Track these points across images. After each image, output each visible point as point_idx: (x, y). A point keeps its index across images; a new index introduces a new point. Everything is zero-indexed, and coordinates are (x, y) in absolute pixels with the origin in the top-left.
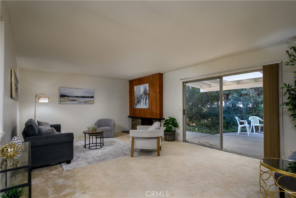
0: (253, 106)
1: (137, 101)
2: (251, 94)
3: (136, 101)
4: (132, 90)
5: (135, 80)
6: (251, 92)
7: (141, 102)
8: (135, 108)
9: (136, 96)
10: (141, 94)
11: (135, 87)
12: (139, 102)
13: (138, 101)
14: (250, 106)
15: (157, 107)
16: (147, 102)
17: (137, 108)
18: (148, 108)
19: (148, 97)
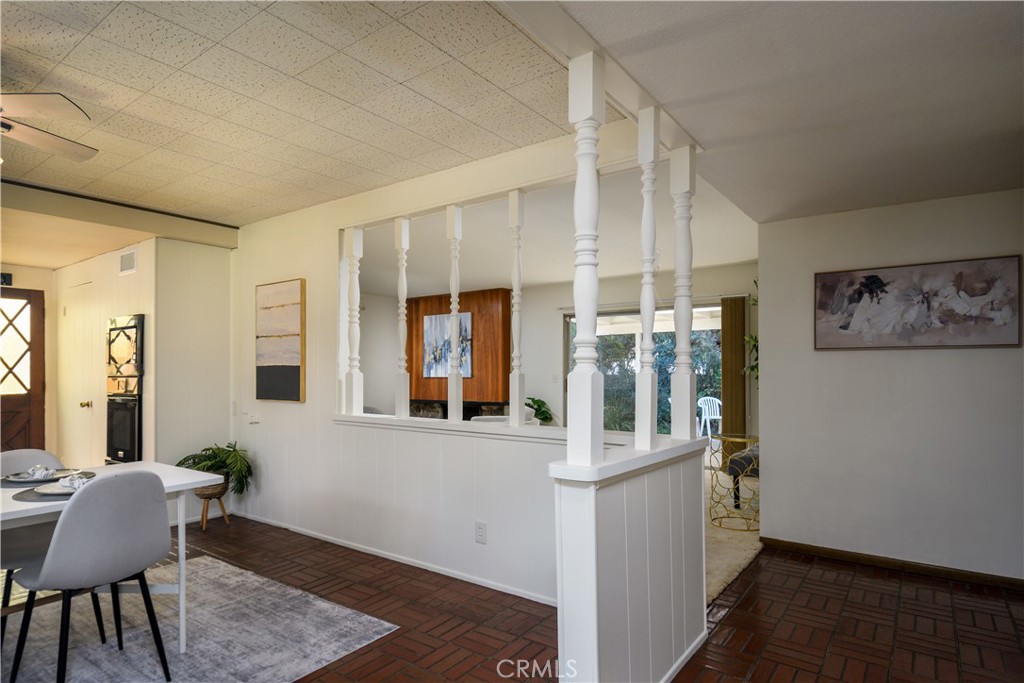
0: (708, 371)
1: (432, 356)
2: (704, 344)
3: (429, 358)
4: (414, 325)
5: (427, 299)
6: (704, 337)
7: (446, 361)
8: (425, 375)
9: (429, 345)
10: (446, 338)
11: (426, 318)
12: (440, 360)
13: (435, 358)
14: (701, 372)
15: (497, 374)
16: (466, 361)
17: (432, 375)
18: (470, 376)
19: (469, 347)
